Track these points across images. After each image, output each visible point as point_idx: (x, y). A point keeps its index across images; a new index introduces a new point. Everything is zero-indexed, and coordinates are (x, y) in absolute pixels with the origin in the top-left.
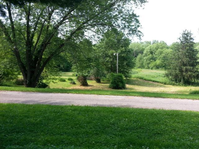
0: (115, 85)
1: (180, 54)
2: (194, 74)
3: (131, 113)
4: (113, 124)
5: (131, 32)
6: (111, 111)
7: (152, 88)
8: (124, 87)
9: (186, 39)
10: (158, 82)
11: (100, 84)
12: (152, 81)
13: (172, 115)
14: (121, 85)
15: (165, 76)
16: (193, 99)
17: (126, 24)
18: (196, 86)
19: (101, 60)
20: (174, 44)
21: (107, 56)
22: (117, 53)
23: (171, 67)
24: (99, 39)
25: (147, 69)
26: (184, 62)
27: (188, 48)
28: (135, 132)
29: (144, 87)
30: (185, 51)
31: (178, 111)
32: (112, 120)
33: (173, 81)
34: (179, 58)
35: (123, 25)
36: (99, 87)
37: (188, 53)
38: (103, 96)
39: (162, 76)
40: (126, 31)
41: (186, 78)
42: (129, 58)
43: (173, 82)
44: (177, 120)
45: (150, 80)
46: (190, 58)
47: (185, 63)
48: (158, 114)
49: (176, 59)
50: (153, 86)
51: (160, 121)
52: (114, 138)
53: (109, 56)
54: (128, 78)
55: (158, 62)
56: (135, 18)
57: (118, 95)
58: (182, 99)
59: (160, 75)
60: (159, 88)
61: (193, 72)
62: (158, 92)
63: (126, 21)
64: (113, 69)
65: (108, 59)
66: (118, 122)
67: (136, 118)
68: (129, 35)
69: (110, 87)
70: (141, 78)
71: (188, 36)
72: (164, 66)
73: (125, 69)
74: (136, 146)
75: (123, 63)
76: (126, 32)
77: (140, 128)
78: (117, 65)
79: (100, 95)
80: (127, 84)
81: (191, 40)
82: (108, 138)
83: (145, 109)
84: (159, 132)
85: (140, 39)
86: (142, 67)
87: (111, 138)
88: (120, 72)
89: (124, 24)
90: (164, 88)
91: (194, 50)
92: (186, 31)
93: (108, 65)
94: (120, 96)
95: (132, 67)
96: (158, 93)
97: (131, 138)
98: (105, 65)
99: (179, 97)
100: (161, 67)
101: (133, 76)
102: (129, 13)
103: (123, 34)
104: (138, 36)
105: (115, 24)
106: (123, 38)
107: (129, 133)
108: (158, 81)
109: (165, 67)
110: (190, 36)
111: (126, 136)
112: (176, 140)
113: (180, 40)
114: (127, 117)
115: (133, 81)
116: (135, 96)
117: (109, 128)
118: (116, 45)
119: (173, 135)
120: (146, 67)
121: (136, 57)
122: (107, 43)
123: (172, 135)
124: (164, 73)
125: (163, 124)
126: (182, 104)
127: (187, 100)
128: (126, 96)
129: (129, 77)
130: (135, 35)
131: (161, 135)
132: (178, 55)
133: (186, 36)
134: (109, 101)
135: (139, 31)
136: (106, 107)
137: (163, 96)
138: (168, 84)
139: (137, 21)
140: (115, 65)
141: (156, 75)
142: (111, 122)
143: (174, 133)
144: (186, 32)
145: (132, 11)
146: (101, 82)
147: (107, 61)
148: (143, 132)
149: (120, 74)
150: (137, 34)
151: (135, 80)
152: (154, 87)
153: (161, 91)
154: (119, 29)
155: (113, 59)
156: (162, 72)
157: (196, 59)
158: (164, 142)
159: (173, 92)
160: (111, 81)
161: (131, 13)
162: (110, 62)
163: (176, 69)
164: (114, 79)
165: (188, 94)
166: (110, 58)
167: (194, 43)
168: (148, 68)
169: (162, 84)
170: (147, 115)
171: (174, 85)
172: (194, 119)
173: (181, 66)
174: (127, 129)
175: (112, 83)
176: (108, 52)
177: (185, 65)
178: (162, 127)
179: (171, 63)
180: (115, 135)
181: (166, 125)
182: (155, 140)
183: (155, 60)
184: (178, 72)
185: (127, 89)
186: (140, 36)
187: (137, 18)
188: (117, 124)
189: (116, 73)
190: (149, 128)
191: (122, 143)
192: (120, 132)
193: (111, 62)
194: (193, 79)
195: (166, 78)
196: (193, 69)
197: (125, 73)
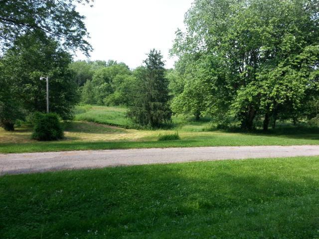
0: (43, 134)
1: (147, 85)
2: (164, 113)
3: (71, 179)
4: (37, 203)
5: (71, 42)
6: (33, 181)
7: (108, 135)
8: (60, 137)
9: (154, 62)
10: (117, 125)
11: (13, 133)
12: (108, 124)
13: (134, 173)
14: (54, 133)
15: (126, 117)
16: (162, 147)
17: (62, 27)
18: (167, 130)
19: (14, 88)
20: (139, 69)
21: (26, 80)
22: (46, 77)
23: (135, 102)
24: (8, 48)
25: (100, 105)
26: (151, 96)
27: (157, 76)
28: (76, 210)
29: (95, 135)
30: (153, 80)
31: (142, 166)
32: (35, 197)
33: (138, 123)
34: (146, 90)
35: (56, 28)
36: (11, 139)
37: (156, 83)
38: (17, 154)
39: (123, 117)
40: (63, 40)
41: (154, 118)
42: (69, 87)
43: (138, 125)
44: (140, 179)
45: (105, 123)
46: (158, 90)
47: (153, 97)
48: (114, 174)
49: (142, 91)
50: (110, 131)
51: (116, 186)
52: (37, 228)
53: (31, 82)
54: (68, 121)
55: (117, 95)
56: (77, 20)
57: (47, 151)
58: (148, 148)
59: (120, 114)
60: (119, 135)
61: (163, 110)
62: (116, 141)
63: (60, 22)
64: (39, 105)
65: (28, 86)
66: (46, 199)
67: (78, 186)
68: (67, 47)
69: (34, 138)
70: (91, 120)
71: (156, 59)
72: (125, 102)
73: (62, 105)
74: (77, 232)
75: (59, 95)
76: (61, 40)
77: (85, 201)
78: (47, 99)
79: (10, 153)
80: (67, 130)
81: (161, 66)
82: (25, 229)
83: (94, 170)
84: (115, 202)
85: (88, 55)
86: (93, 102)
87: (30, 230)
88: (52, 109)
89: (58, 26)
90: (125, 134)
91: (164, 79)
92: (154, 51)
93: (29, 98)
94: (52, 153)
95: (76, 102)
96: (115, 143)
97: (68, 221)
98: (22, 97)
99: (144, 145)
100: (121, 103)
101: (77, 116)
102: (67, 10)
103: (56, 44)
104: (83, 50)
105: (42, 25)
106: (57, 50)
107: (66, 212)
108: (117, 123)
109: (128, 103)
110: (160, 59)
111: (60, 219)
112: (138, 209)
113: (147, 64)
114: (62, 188)
115: (77, 125)
116: (79, 150)
117: (27, 211)
118: (43, 61)
119: (135, 203)
120: (99, 102)
121: (82, 85)
122: (25, 58)
123: (133, 204)
124: (126, 112)
125: (121, 188)
126: (148, 155)
127: (155, 149)
128: (64, 151)
129: (69, 119)
130: (79, 48)
131: (118, 205)
132: (144, 85)
133: (154, 59)
134: (29, 162)
135: (85, 42)
136: (22, 175)
137: (123, 147)
138: (131, 128)
139: (82, 25)
140: (42, 97)
141: (114, 114)
142: (32, 199)
143: (136, 200)
144: (155, 53)
145: (72, 7)
146: (15, 129)
147: (28, 90)
148: (89, 207)
149: (52, 114)
150: (81, 46)
151: (82, 123)
152: (110, 134)
153: (121, 139)
154: (48, 34)
155: (40, 87)
156: (123, 110)
157: (167, 92)
158: (121, 215)
159: (138, 139)
160: (35, 128)
161: (70, 10)
162: (33, 93)
163: (141, 106)
164: (42, 124)
165: (156, 140)
166: (33, 84)
167: (164, 70)
168: (103, 104)
169: (122, 129)
170: (97, 178)
171: (138, 129)
172: (162, 175)
173: (148, 101)
174: (62, 208)
175: (37, 130)
176: (28, 73)
177: (153, 100)
178: (119, 194)
179: (135, 97)
180: (38, 221)
181: (126, 189)
182: (107, 216)
183: (112, 92)
184: (144, 109)
185: (66, 139)
186: (87, 50)
187: (82, 20)
188: (44, 201)
189: (46, 112)
190: (99, 199)
191: (51, 232)
192: (48, 214)
193: (36, 92)
194: (163, 120)
195: (128, 119)
196: (163, 105)
197: (62, 113)
